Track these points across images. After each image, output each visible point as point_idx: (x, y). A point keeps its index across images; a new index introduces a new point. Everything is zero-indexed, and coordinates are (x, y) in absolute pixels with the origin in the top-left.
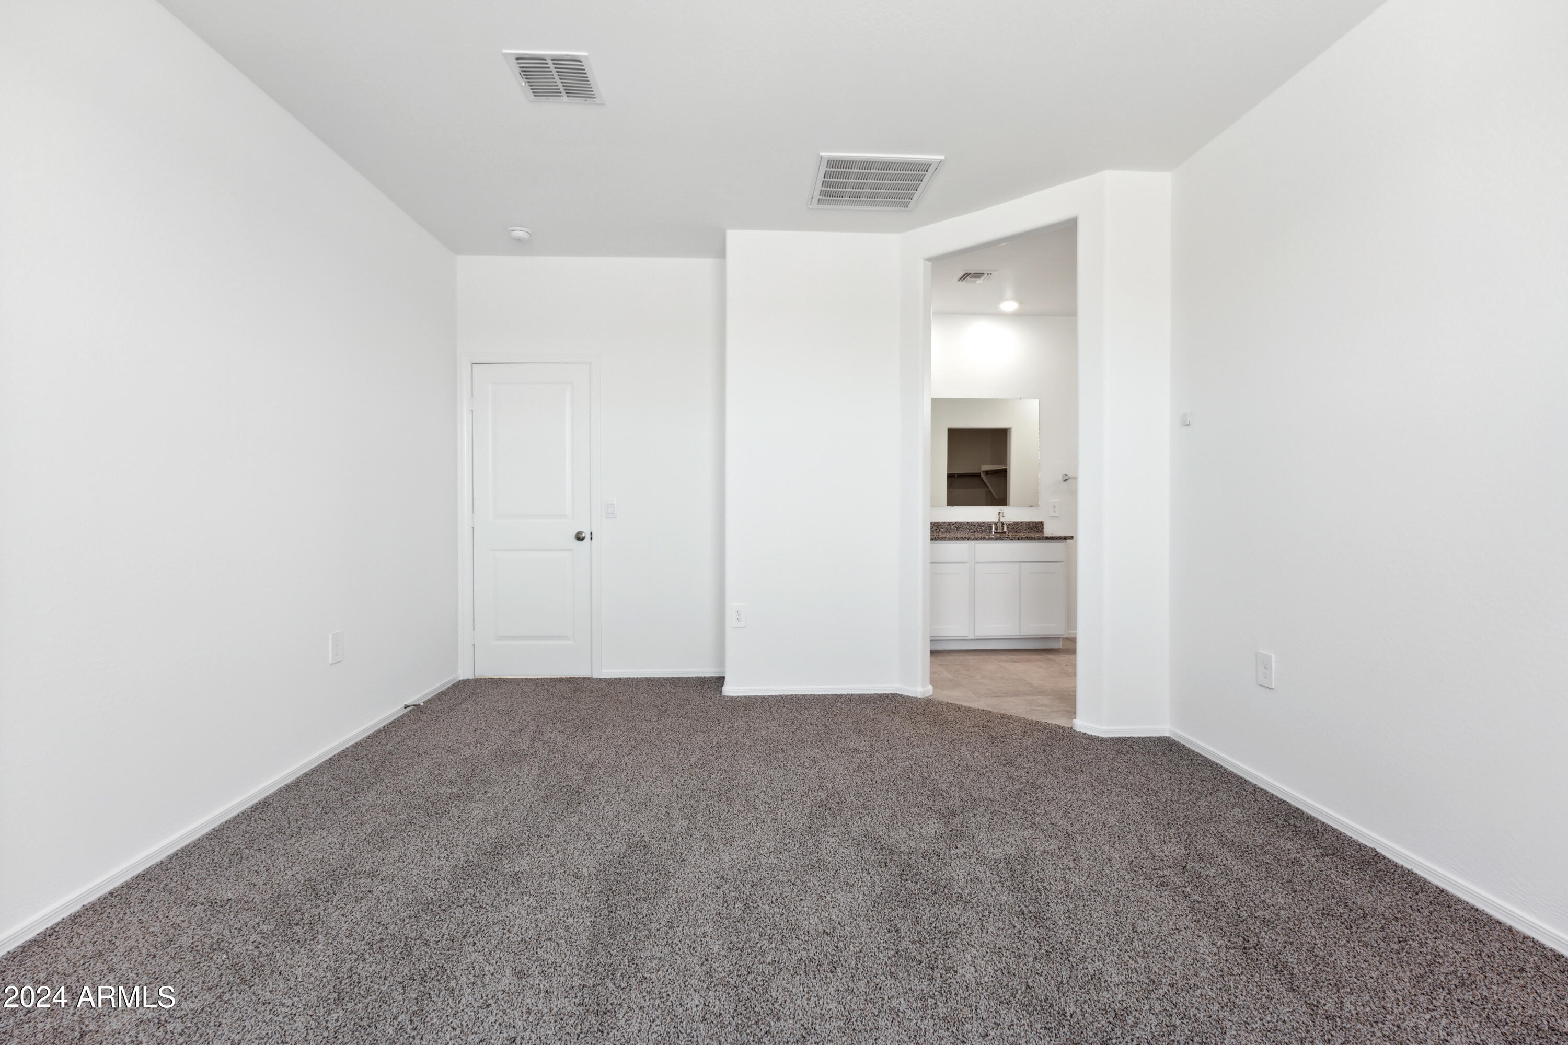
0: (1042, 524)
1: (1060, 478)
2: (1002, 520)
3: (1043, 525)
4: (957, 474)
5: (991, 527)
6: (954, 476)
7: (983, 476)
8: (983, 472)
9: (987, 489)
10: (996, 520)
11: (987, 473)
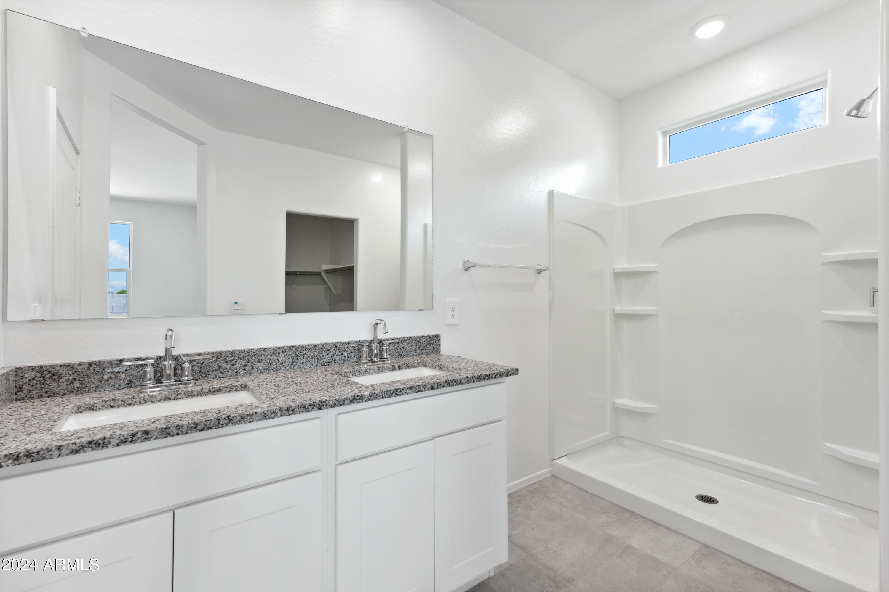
0: (438, 338)
1: (461, 266)
2: (381, 336)
3: (439, 340)
4: (299, 272)
5: (359, 351)
6: (297, 274)
7: (323, 274)
8: (323, 271)
9: (326, 286)
10: (367, 336)
11: (327, 272)
